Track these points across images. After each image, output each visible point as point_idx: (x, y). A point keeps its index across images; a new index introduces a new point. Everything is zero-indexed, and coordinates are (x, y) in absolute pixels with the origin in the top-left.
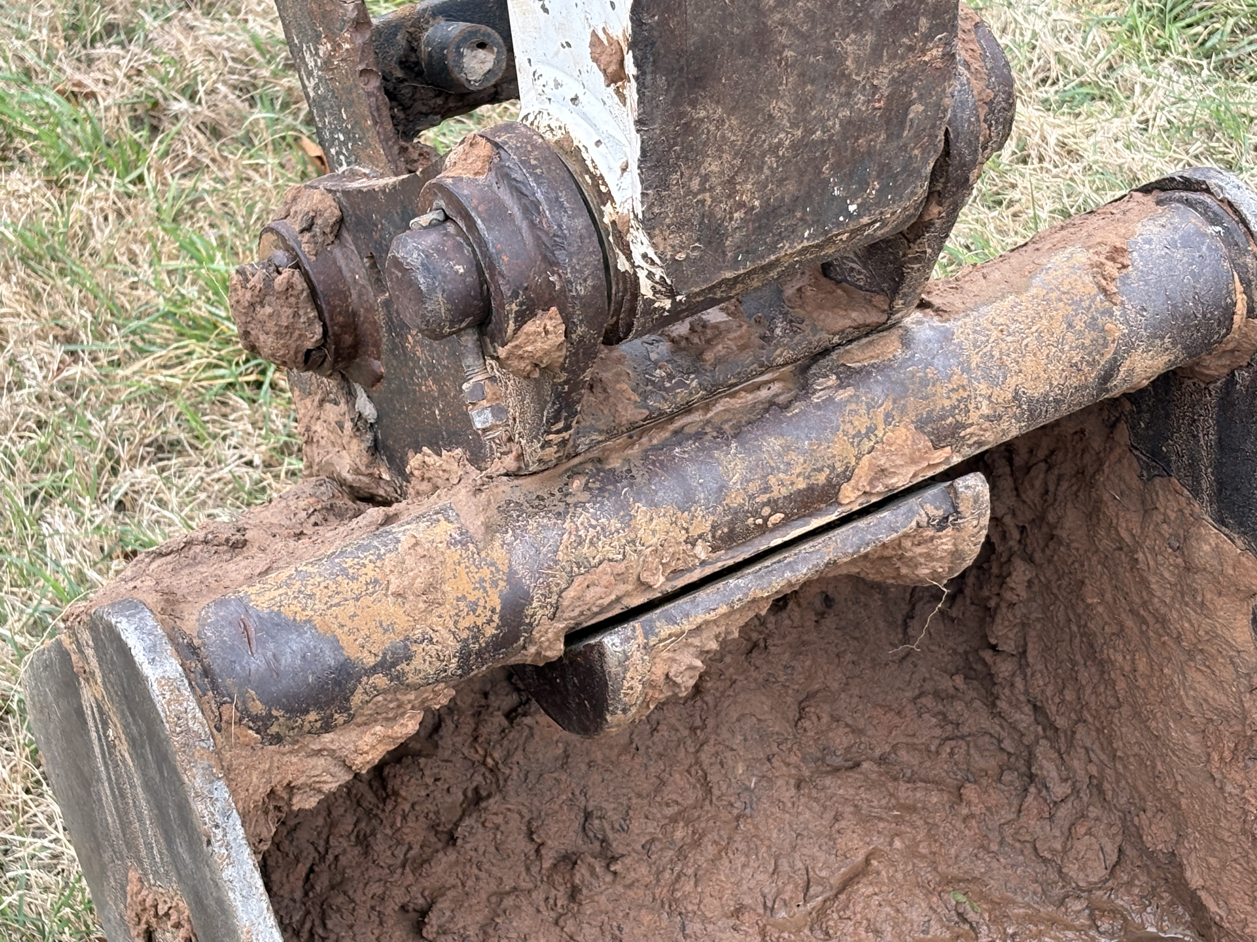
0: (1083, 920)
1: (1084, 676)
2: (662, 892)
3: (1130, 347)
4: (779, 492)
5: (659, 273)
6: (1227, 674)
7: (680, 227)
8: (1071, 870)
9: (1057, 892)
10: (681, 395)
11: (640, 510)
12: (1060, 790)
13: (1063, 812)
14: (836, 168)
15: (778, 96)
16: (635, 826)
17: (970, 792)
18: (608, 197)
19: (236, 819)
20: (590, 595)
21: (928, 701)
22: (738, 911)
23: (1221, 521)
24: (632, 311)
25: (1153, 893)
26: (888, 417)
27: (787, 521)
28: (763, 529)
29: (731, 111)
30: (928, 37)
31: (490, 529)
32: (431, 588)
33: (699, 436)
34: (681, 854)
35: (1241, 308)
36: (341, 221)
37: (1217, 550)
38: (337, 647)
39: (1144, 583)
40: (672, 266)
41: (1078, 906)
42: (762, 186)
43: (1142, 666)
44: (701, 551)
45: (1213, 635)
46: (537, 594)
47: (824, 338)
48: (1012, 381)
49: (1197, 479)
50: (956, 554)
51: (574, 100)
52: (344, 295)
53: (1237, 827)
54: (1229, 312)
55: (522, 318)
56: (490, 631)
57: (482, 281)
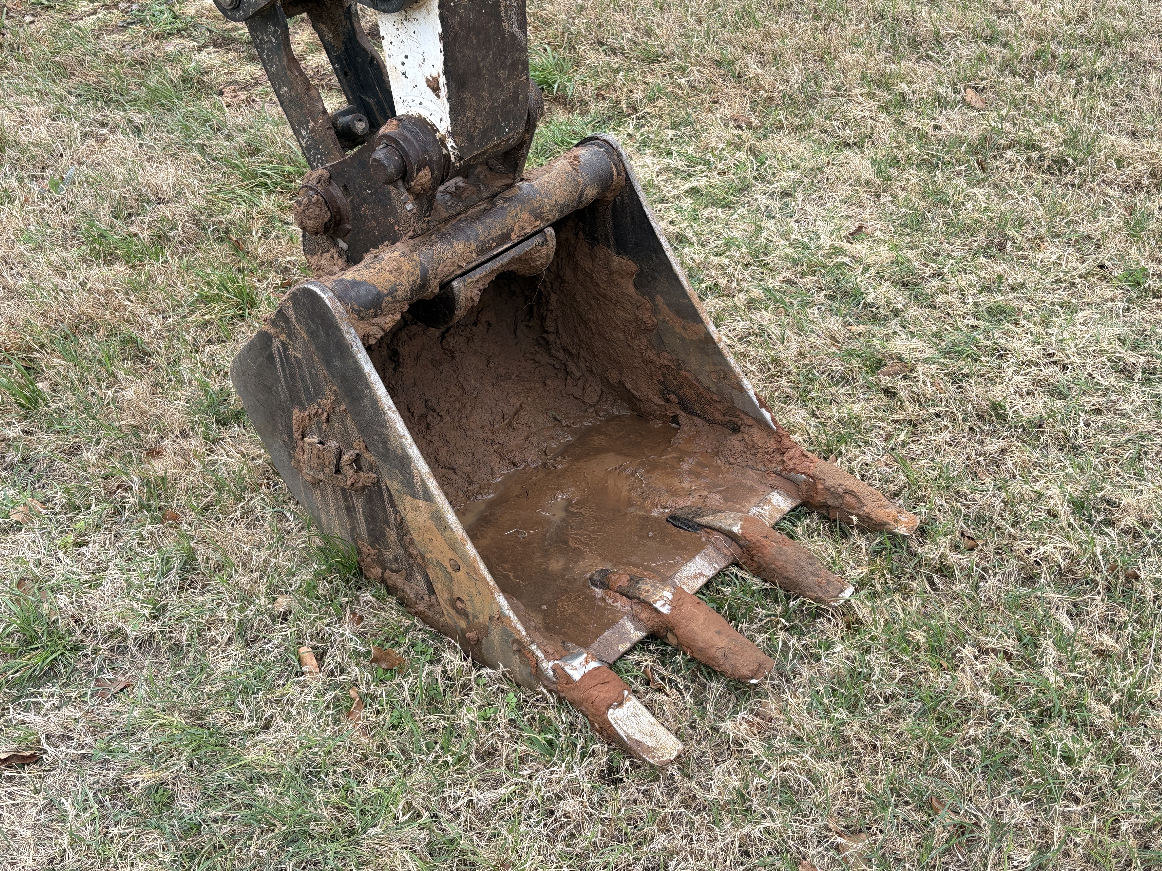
0: (594, 415)
1: (579, 330)
2: (456, 424)
3: (586, 187)
4: (494, 235)
5: (456, 152)
6: (628, 307)
7: (462, 134)
8: (587, 400)
9: (584, 408)
10: (458, 208)
11: (455, 242)
12: (578, 374)
13: (580, 382)
14: (501, 116)
15: (484, 90)
16: (442, 404)
17: (548, 382)
18: (438, 130)
19: (358, 339)
20: (446, 269)
21: (528, 355)
22: (483, 427)
23: (618, 253)
24: (449, 168)
25: (615, 401)
26: (521, 211)
27: (498, 246)
28: (491, 249)
29: (472, 95)
30: (522, 72)
31: (411, 251)
32: (399, 268)
33: (466, 220)
34: (459, 411)
35: (615, 173)
36: (330, 177)
37: (620, 263)
38: (375, 288)
39: (597, 284)
40: (460, 149)
41: (591, 410)
42: (482, 121)
43: (600, 316)
44: (474, 255)
45: (623, 293)
46: (430, 269)
47: (496, 189)
48: (555, 198)
49: (608, 242)
50: (548, 256)
51: (421, 104)
52: (336, 202)
53: (640, 360)
54: (612, 174)
55: (419, 170)
56: (418, 282)
57: (404, 161)
